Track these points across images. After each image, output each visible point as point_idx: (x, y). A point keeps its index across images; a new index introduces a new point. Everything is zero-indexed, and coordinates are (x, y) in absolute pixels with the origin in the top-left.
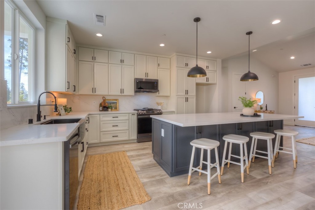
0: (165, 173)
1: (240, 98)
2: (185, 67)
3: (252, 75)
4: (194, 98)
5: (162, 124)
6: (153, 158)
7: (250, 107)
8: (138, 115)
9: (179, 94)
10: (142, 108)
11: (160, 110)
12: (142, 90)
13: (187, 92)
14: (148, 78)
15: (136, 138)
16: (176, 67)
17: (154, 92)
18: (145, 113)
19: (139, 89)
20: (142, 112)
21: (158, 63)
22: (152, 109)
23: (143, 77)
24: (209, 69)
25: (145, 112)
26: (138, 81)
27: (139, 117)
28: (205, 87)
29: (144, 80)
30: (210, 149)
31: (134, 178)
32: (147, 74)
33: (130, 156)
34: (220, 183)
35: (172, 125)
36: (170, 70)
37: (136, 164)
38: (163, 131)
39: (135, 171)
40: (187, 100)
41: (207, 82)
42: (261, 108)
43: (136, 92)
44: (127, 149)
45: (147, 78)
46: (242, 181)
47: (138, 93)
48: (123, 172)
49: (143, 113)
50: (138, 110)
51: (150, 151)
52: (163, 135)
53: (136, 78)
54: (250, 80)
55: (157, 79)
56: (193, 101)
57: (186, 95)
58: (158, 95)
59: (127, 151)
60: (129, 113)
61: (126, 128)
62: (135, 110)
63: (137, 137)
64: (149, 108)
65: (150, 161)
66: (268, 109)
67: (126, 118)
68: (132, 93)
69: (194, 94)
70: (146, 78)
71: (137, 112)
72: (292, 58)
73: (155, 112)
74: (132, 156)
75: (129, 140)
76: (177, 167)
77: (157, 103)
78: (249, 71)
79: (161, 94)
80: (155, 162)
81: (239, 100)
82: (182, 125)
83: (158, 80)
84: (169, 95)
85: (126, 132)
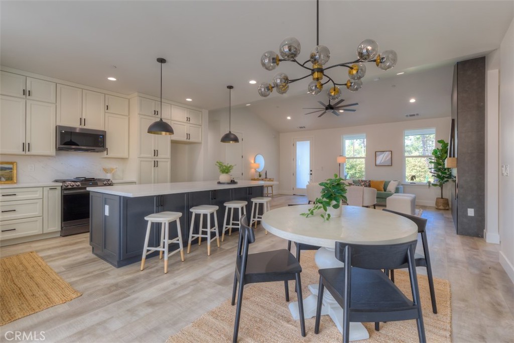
0: (110, 265)
1: (217, 162)
2: (154, 116)
3: (232, 136)
4: (167, 162)
5: (105, 198)
6: (91, 252)
7: (227, 173)
8: (63, 189)
9: (142, 155)
10: (72, 178)
11: (109, 180)
12: (73, 147)
13: (156, 153)
14: (85, 127)
15: (60, 230)
16: (139, 114)
17: (98, 152)
18: (79, 185)
19: (66, 144)
20: (73, 183)
21: (106, 104)
22: (94, 179)
23: (75, 124)
24: (191, 122)
25: (78, 183)
26: (63, 132)
27: (65, 192)
28: (187, 147)
29: (78, 131)
30: (169, 221)
31: (54, 280)
32: (82, 121)
33: (45, 256)
34: (183, 260)
35: (120, 197)
36: (128, 117)
37: (58, 264)
38: (107, 207)
39: (55, 273)
40: (156, 164)
41: (188, 140)
42: (260, 176)
43: (59, 149)
44: (38, 249)
45: (83, 127)
46: (209, 254)
47: (63, 152)
48: (32, 278)
49: (75, 186)
50: (64, 182)
51: (87, 245)
52: (107, 213)
53: (60, 126)
54: (231, 142)
55: (103, 129)
56: (166, 165)
57: (156, 157)
58: (106, 156)
59: (37, 252)
60: (43, 187)
61: (36, 214)
62: (56, 181)
63: (62, 228)
64: (87, 177)
65: (86, 257)
66: (268, 177)
67: (38, 195)
68: (52, 151)
69: (169, 155)
70: (81, 127)
71: (61, 184)
72: (289, 118)
73: (98, 183)
74: (50, 256)
75: (43, 234)
76: (127, 253)
77: (103, 169)
78: (230, 131)
79: (111, 155)
80: (95, 256)
81: (216, 165)
82: (131, 195)
83: (105, 132)
84: (127, 157)
85: (37, 221)
